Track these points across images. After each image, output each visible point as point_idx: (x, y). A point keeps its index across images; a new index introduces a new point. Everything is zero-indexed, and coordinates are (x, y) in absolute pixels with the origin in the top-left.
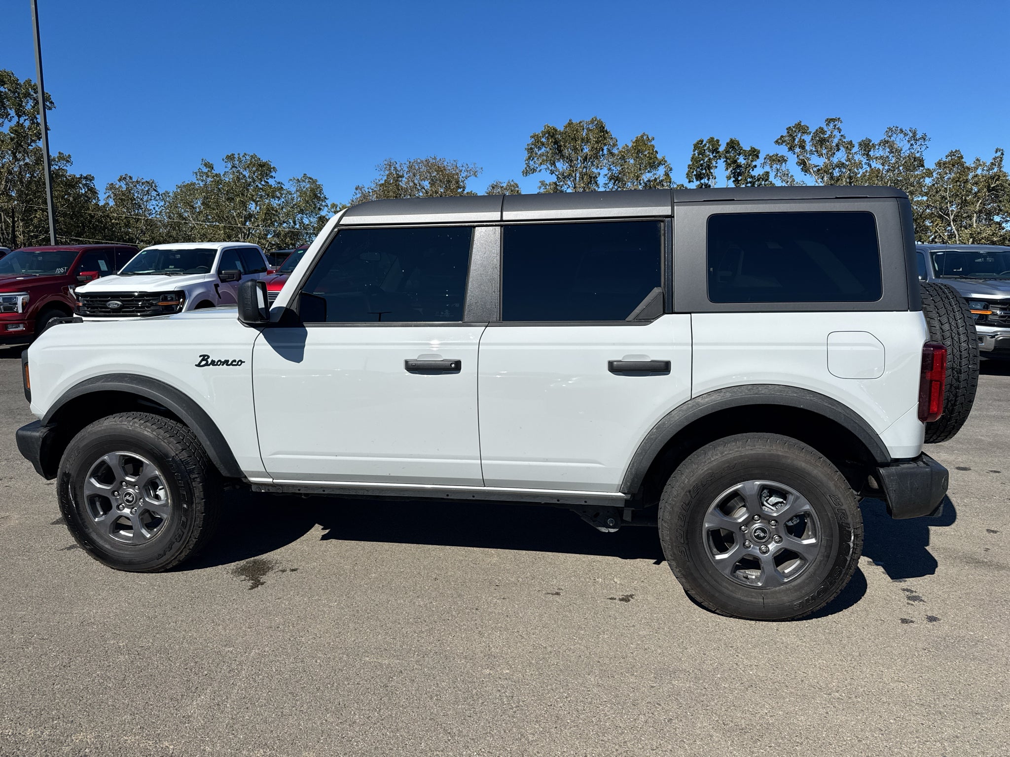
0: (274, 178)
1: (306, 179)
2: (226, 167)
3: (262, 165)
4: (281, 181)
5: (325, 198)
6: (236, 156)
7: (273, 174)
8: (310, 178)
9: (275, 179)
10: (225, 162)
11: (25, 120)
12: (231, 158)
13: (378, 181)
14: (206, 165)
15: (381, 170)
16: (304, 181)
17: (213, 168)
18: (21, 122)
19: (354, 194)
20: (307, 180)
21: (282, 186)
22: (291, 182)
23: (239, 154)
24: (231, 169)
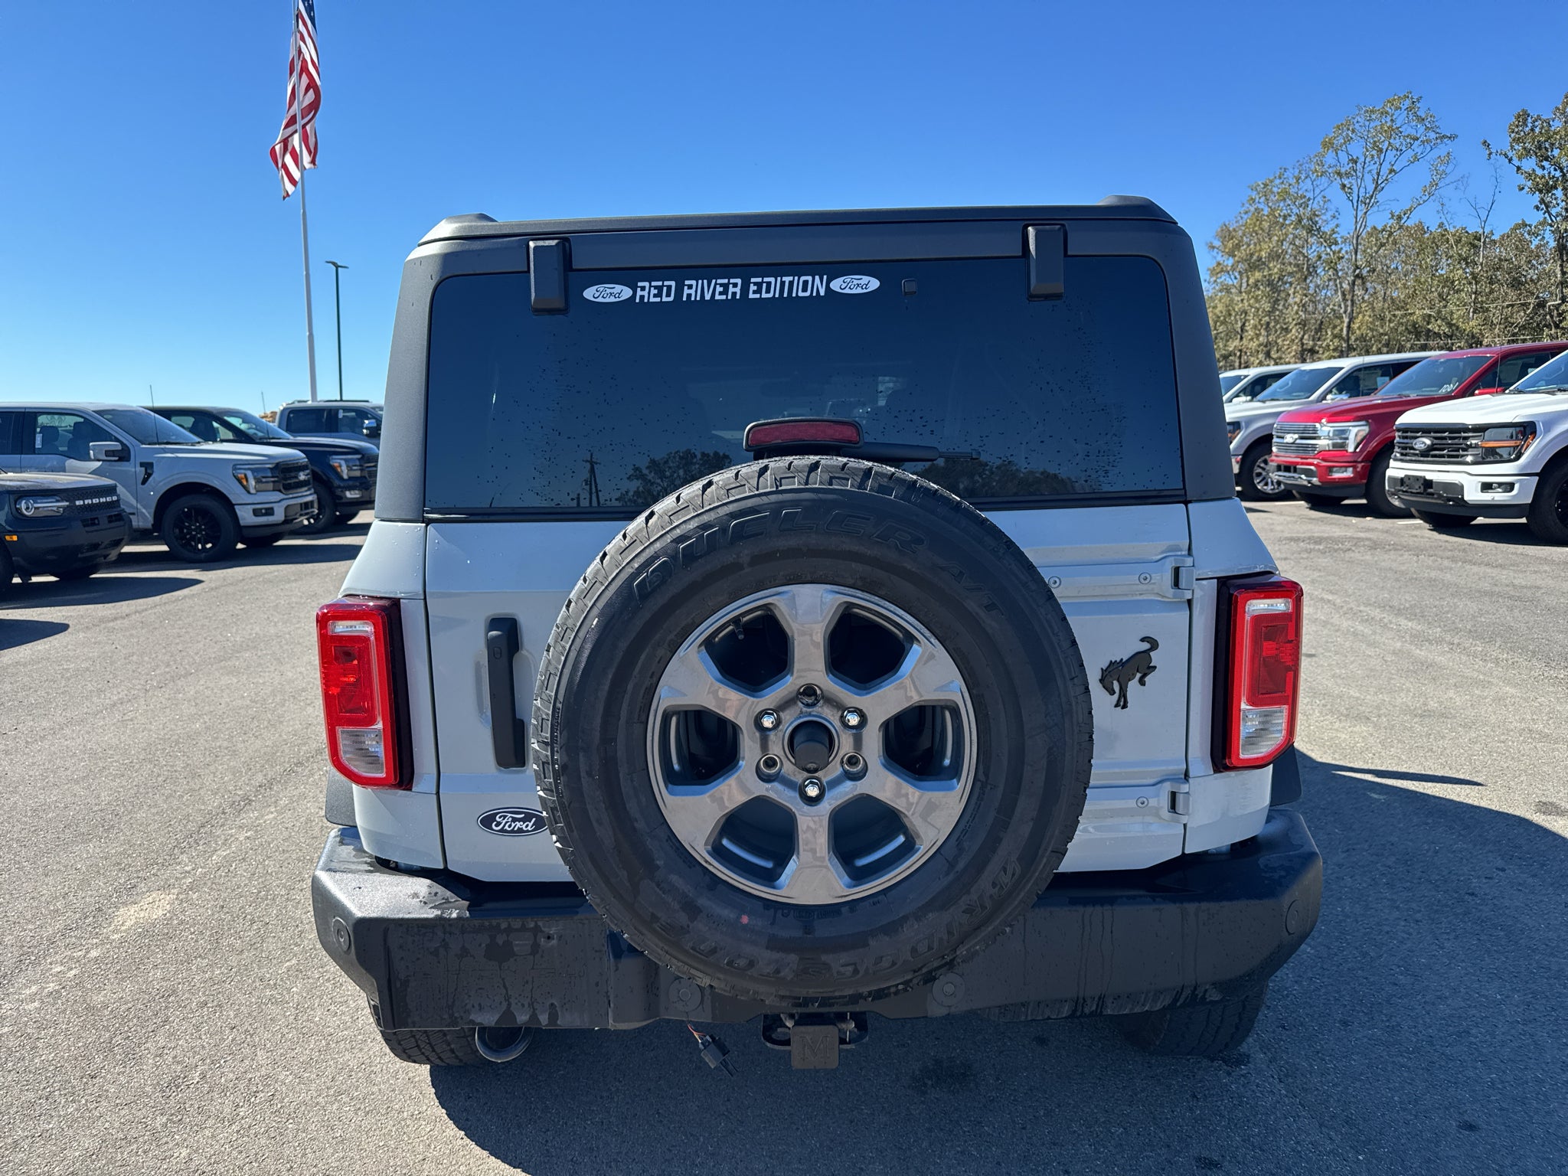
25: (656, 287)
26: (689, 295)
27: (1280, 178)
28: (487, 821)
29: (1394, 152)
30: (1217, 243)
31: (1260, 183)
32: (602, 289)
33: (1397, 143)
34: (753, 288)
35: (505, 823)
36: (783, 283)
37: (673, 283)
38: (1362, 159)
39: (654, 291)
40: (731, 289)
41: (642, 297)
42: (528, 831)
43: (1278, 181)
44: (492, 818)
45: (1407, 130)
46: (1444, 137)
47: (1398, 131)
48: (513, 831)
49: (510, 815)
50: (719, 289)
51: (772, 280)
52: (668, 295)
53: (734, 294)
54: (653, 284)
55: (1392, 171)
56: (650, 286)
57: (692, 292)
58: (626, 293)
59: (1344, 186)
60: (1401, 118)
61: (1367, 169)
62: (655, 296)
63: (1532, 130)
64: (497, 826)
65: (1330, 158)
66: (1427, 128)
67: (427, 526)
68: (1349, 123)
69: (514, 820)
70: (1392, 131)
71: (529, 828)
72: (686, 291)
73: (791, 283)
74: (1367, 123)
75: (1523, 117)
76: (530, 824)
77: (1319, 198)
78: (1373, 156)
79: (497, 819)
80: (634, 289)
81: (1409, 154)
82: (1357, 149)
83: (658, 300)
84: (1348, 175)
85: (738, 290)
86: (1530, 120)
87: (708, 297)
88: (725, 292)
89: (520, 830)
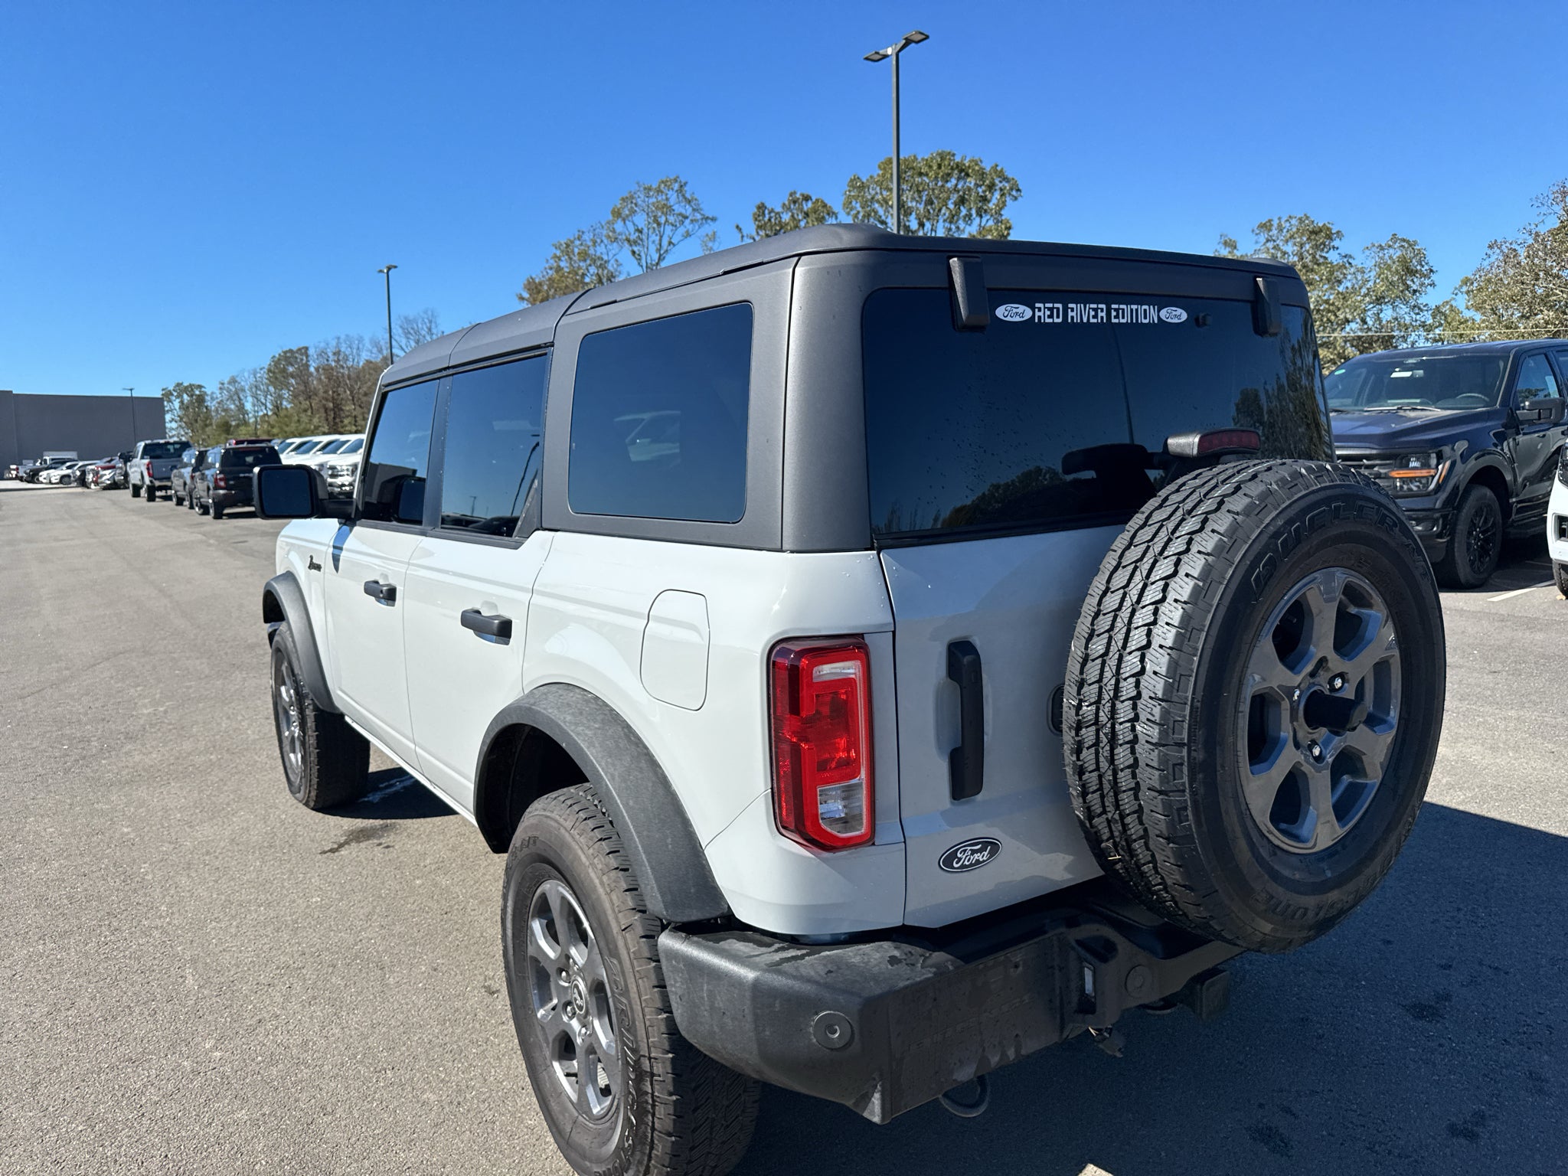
0: (1337, 248)
1: (1395, 243)
2: (1257, 242)
3: (1315, 232)
4: (1349, 253)
5: (1431, 271)
6: (1275, 223)
7: (1336, 243)
8: (1404, 240)
9: (1339, 251)
10: (1257, 234)
11: (987, 221)
12: (1266, 226)
13: (1533, 226)
14: (1226, 244)
15: (1543, 204)
16: (1390, 246)
17: (1235, 248)
18: (983, 225)
19: (1485, 257)
20: (1397, 245)
21: (1350, 261)
22: (1367, 252)
23: (1280, 219)
24: (1264, 244)
25: (1049, 309)
26: (1072, 317)
27: (579, 240)
28: (949, 860)
29: (671, 227)
30: (526, 295)
31: (562, 242)
32: (1009, 308)
33: (671, 219)
34: (1114, 313)
35: (965, 858)
36: (1132, 310)
37: (1060, 306)
38: (645, 230)
39: (1048, 313)
40: (1100, 314)
41: (1040, 317)
42: (984, 861)
43: (577, 243)
44: (953, 855)
45: (678, 209)
46: (707, 218)
47: (670, 209)
48: (971, 865)
49: (969, 848)
50: (1092, 313)
51: (1124, 307)
52: (1058, 317)
53: (1102, 318)
54: (1047, 305)
55: (670, 243)
56: (1045, 308)
57: (1074, 314)
58: (1028, 313)
59: (634, 253)
60: (673, 197)
61: (651, 239)
62: (1049, 317)
63: (770, 220)
64: (957, 863)
65: (619, 226)
66: (694, 210)
67: (879, 554)
68: (632, 197)
69: (974, 852)
70: (667, 209)
71: (985, 858)
72: (1070, 314)
73: (1137, 310)
74: (647, 199)
75: (762, 207)
76: (986, 853)
77: (612, 262)
78: (654, 228)
79: (959, 855)
80: (1033, 309)
81: (681, 230)
82: (641, 220)
83: (1051, 320)
84: (635, 242)
85: (1104, 314)
86: (767, 212)
87: (1085, 320)
88: (1095, 317)
89: (978, 862)
